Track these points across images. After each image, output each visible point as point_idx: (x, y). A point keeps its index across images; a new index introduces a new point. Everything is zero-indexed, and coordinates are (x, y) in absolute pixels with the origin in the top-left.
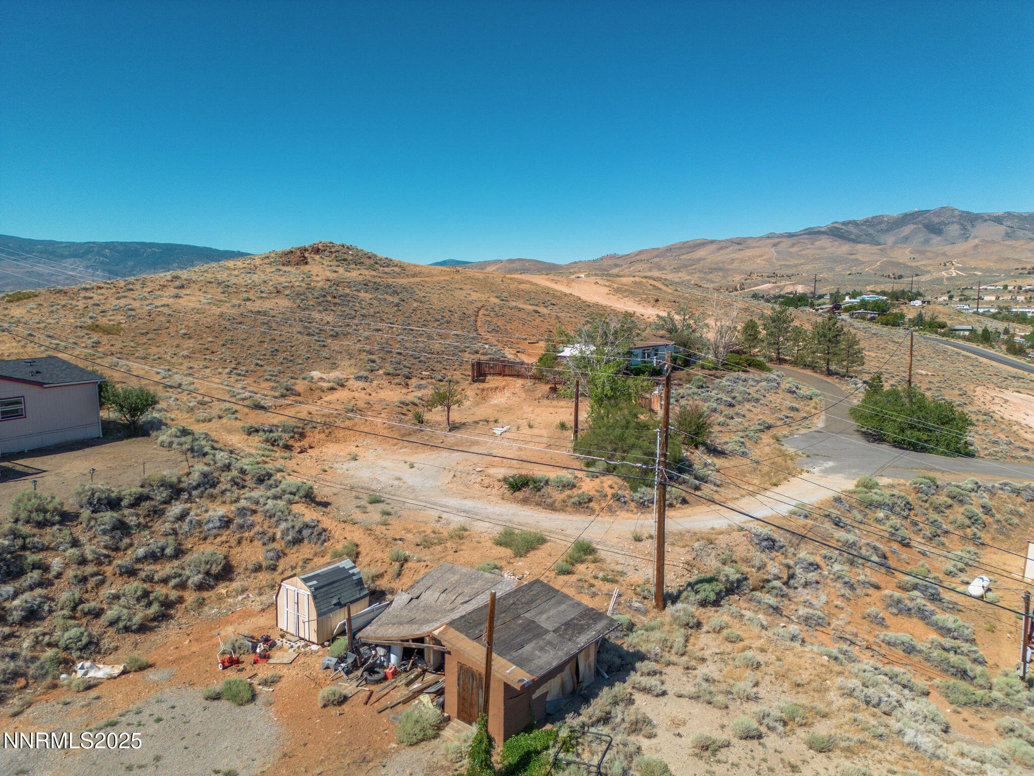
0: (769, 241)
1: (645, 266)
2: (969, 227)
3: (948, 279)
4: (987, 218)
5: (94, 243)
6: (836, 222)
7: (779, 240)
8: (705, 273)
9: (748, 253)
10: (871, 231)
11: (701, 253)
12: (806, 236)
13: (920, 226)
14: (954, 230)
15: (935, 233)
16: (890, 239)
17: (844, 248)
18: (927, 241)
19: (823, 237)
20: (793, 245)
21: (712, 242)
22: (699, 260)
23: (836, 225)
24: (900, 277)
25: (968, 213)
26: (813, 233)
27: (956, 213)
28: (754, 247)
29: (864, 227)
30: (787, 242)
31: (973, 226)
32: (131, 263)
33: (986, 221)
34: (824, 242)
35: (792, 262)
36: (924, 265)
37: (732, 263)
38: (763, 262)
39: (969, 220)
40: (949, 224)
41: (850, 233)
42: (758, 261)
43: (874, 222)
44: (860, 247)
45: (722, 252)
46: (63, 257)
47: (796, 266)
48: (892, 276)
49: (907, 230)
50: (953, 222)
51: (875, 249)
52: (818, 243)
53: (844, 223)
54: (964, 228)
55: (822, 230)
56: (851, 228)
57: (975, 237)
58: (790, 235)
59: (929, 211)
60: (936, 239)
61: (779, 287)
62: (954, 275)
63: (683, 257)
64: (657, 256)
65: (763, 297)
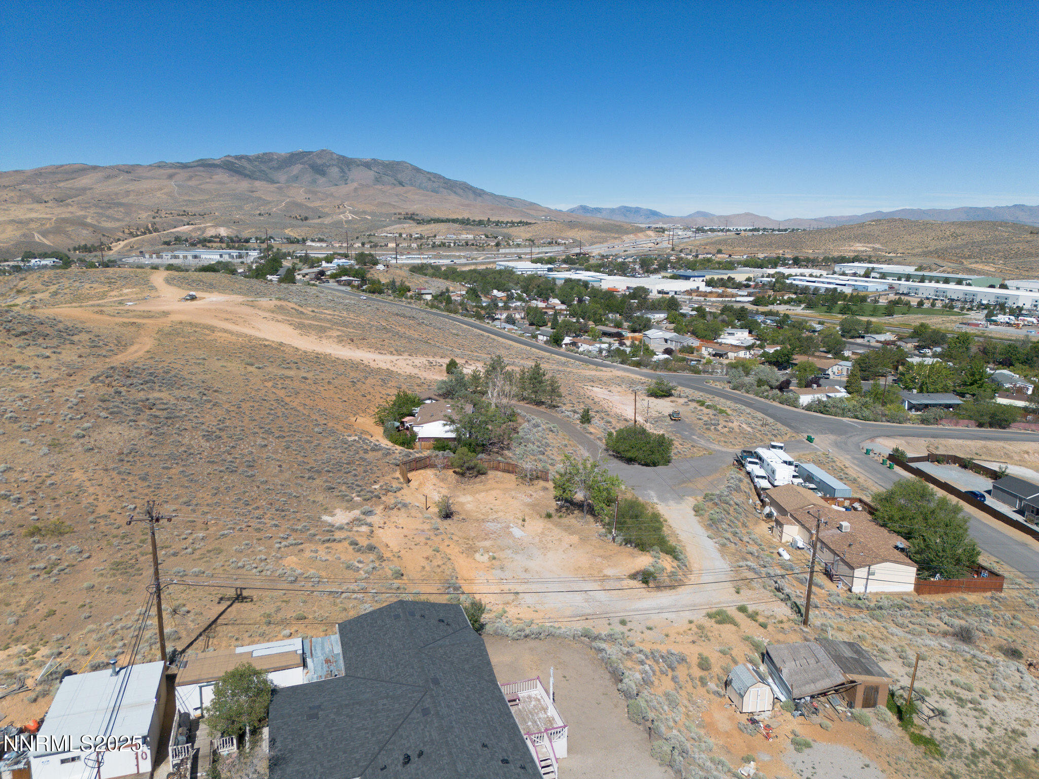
0: (162, 171)
2: (346, 170)
3: (346, 222)
4: (359, 162)
6: (229, 156)
7: (176, 171)
8: (102, 208)
9: (145, 185)
10: (263, 167)
11: (84, 181)
12: (201, 169)
13: (307, 166)
14: (334, 171)
15: (320, 174)
16: (282, 177)
17: (244, 185)
18: (314, 181)
19: (219, 170)
20: (190, 178)
21: (95, 168)
22: (84, 190)
23: (230, 159)
24: (306, 219)
25: (344, 157)
26: (206, 165)
27: (335, 156)
28: (147, 178)
29: (257, 163)
30: (183, 174)
31: (349, 170)
33: (358, 166)
34: (221, 176)
35: (197, 197)
36: (322, 207)
37: (128, 196)
38: (164, 197)
39: (346, 164)
40: (329, 166)
41: (245, 168)
42: (158, 194)
43: (266, 159)
44: (257, 184)
45: (111, 181)
47: (201, 202)
48: (299, 218)
49: (296, 169)
50: (333, 165)
51: (272, 187)
52: (217, 178)
53: (236, 157)
54: (342, 171)
55: (216, 162)
56: (244, 163)
57: (353, 181)
58: (184, 166)
59: (312, 152)
60: (322, 180)
61: (199, 229)
62: (350, 218)
63: (61, 185)
64: (24, 182)
65: (186, 240)
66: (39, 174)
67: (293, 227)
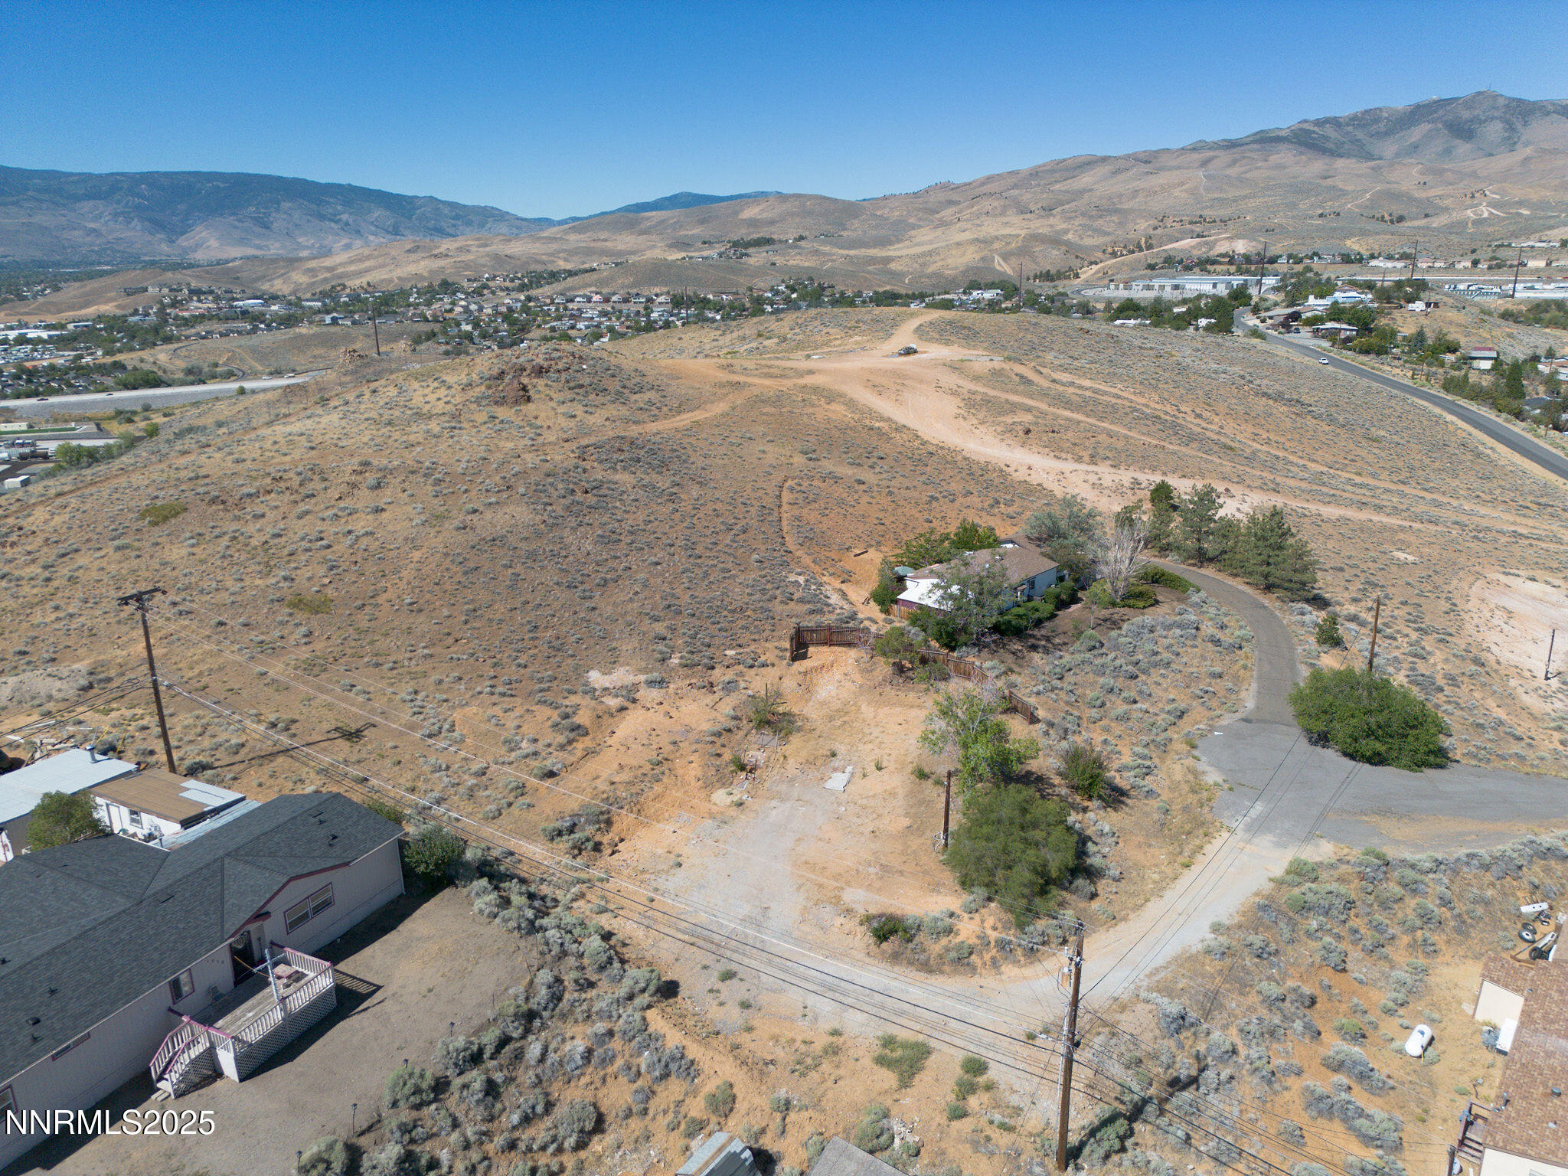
0: (1196, 156)
1: (996, 204)
2: (1519, 126)
3: (1474, 222)
4: (1550, 108)
5: (122, 174)
6: (1305, 121)
7: (1212, 154)
8: (1091, 217)
9: (1161, 179)
10: (1360, 135)
11: (1086, 179)
12: (1255, 146)
13: (1440, 126)
14: (1494, 130)
15: (1461, 137)
16: (1389, 148)
17: (1316, 167)
18: (1448, 152)
19: (1283, 146)
20: (1234, 162)
21: (1104, 160)
22: (1082, 192)
23: (1305, 126)
24: (1401, 219)
25: (1520, 101)
26: (1266, 140)
27: (1501, 102)
28: (1170, 169)
29: (1350, 129)
30: (1224, 157)
31: (1525, 124)
32: (182, 207)
33: (1548, 113)
34: (1284, 156)
35: (1232, 193)
36: (1440, 197)
37: (1134, 197)
38: (1184, 195)
39: (1521, 112)
40: (1485, 121)
41: (1327, 138)
42: (1177, 193)
43: (1366, 120)
44: (1340, 163)
45: (1120, 177)
46: (77, 199)
47: (1235, 200)
48: (1387, 218)
49: (1417, 133)
50: (1493, 118)
51: (1364, 167)
52: (1274, 159)
53: (1319, 123)
54: (1511, 128)
55: (1283, 134)
56: (1329, 131)
57: (1527, 144)
58: (1231, 145)
59: (1457, 99)
60: (1463, 148)
61: (1206, 243)
62: (1486, 215)
63: (1057, 187)
64: (1015, 186)
65: (1181, 262)
66: (1035, 173)
67: (1364, 233)
